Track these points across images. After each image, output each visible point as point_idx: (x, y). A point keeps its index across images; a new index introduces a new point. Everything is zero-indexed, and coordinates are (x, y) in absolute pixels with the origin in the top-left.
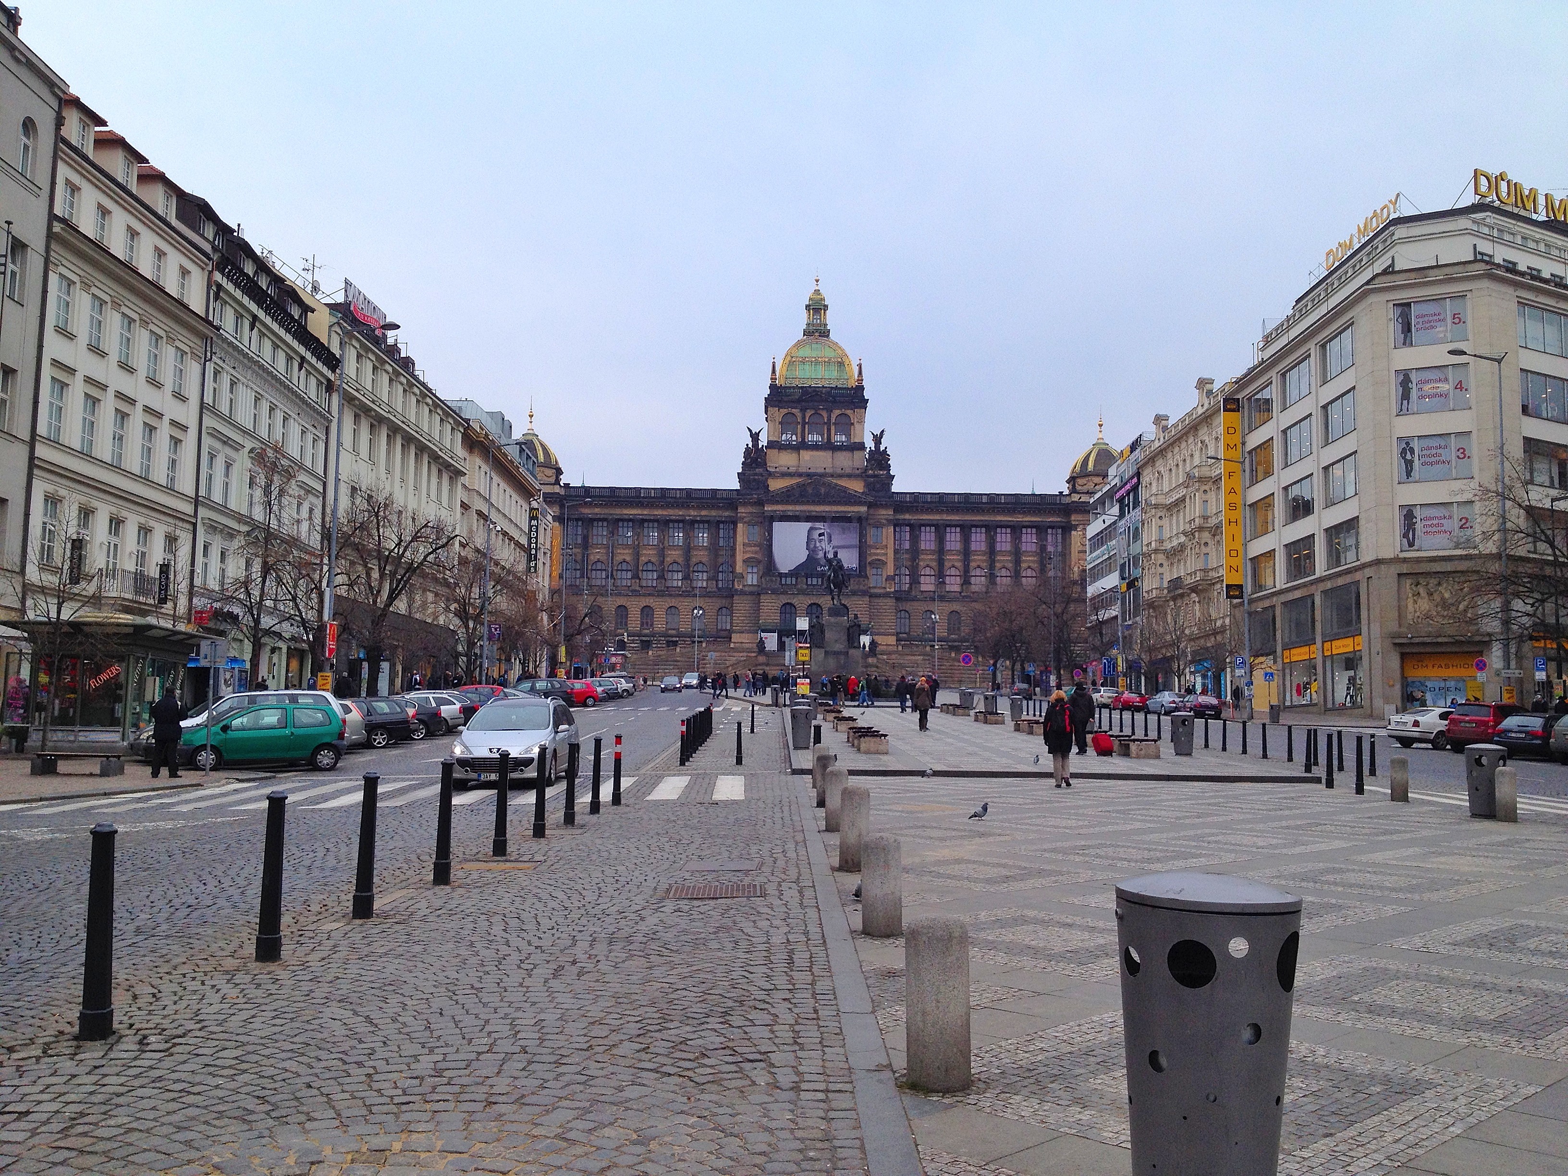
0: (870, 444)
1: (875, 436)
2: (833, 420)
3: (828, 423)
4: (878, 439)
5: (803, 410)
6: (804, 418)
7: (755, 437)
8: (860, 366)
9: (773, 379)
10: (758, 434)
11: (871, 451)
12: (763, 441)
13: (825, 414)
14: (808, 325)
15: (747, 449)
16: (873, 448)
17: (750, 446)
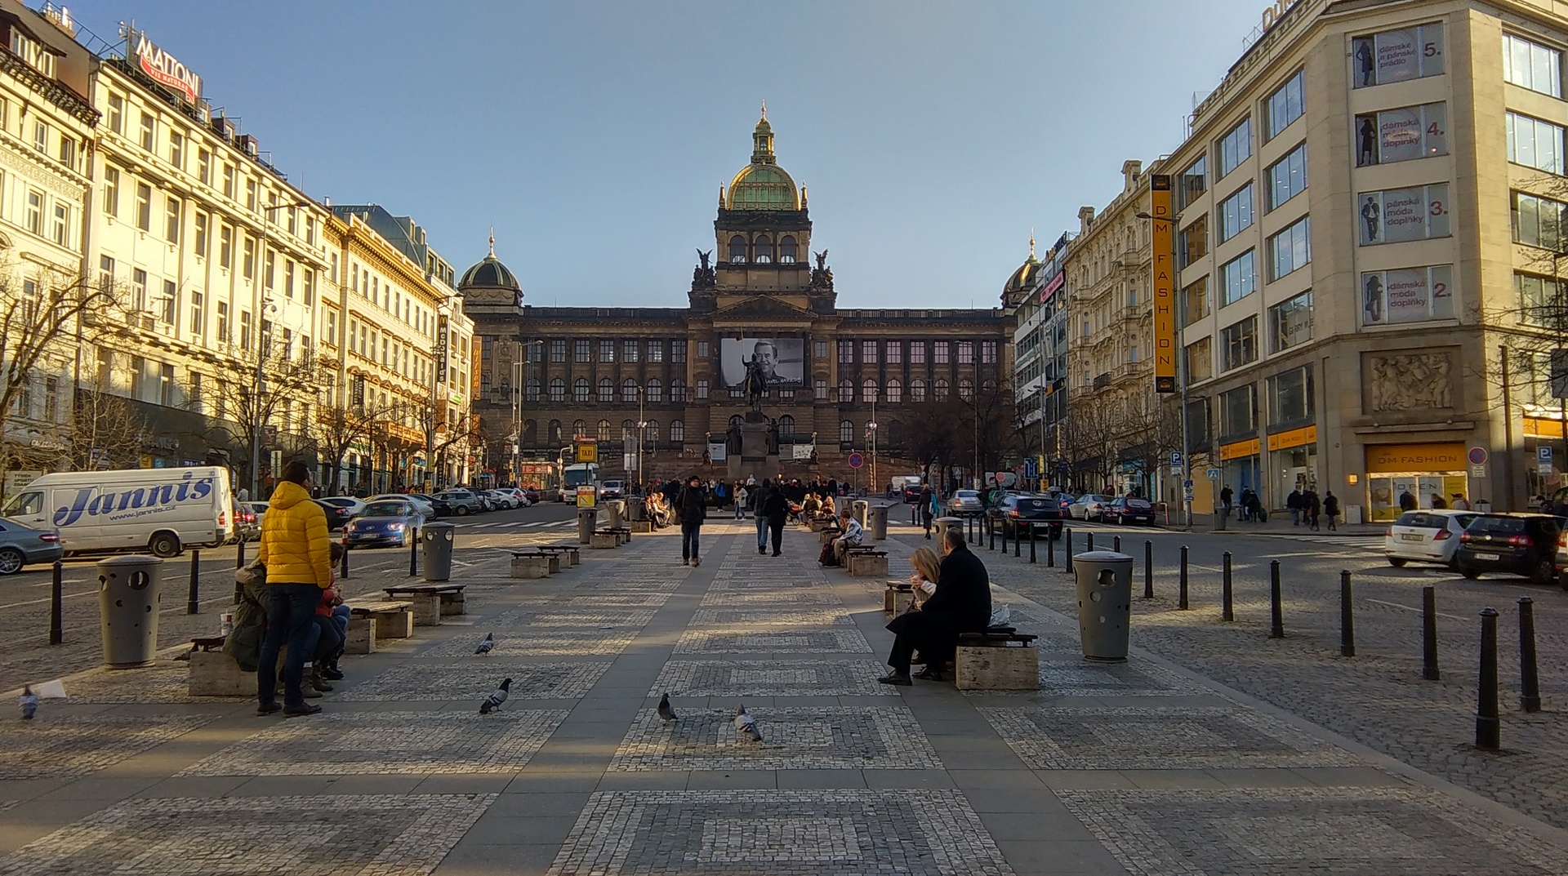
0: (814, 264)
1: (818, 256)
2: (779, 242)
3: (774, 245)
4: (821, 259)
5: (750, 234)
6: (751, 240)
7: (704, 258)
8: (804, 189)
9: (722, 203)
11: (815, 270)
12: (713, 263)
13: (770, 235)
14: (755, 152)
15: (697, 269)
16: (817, 268)
17: (700, 267)
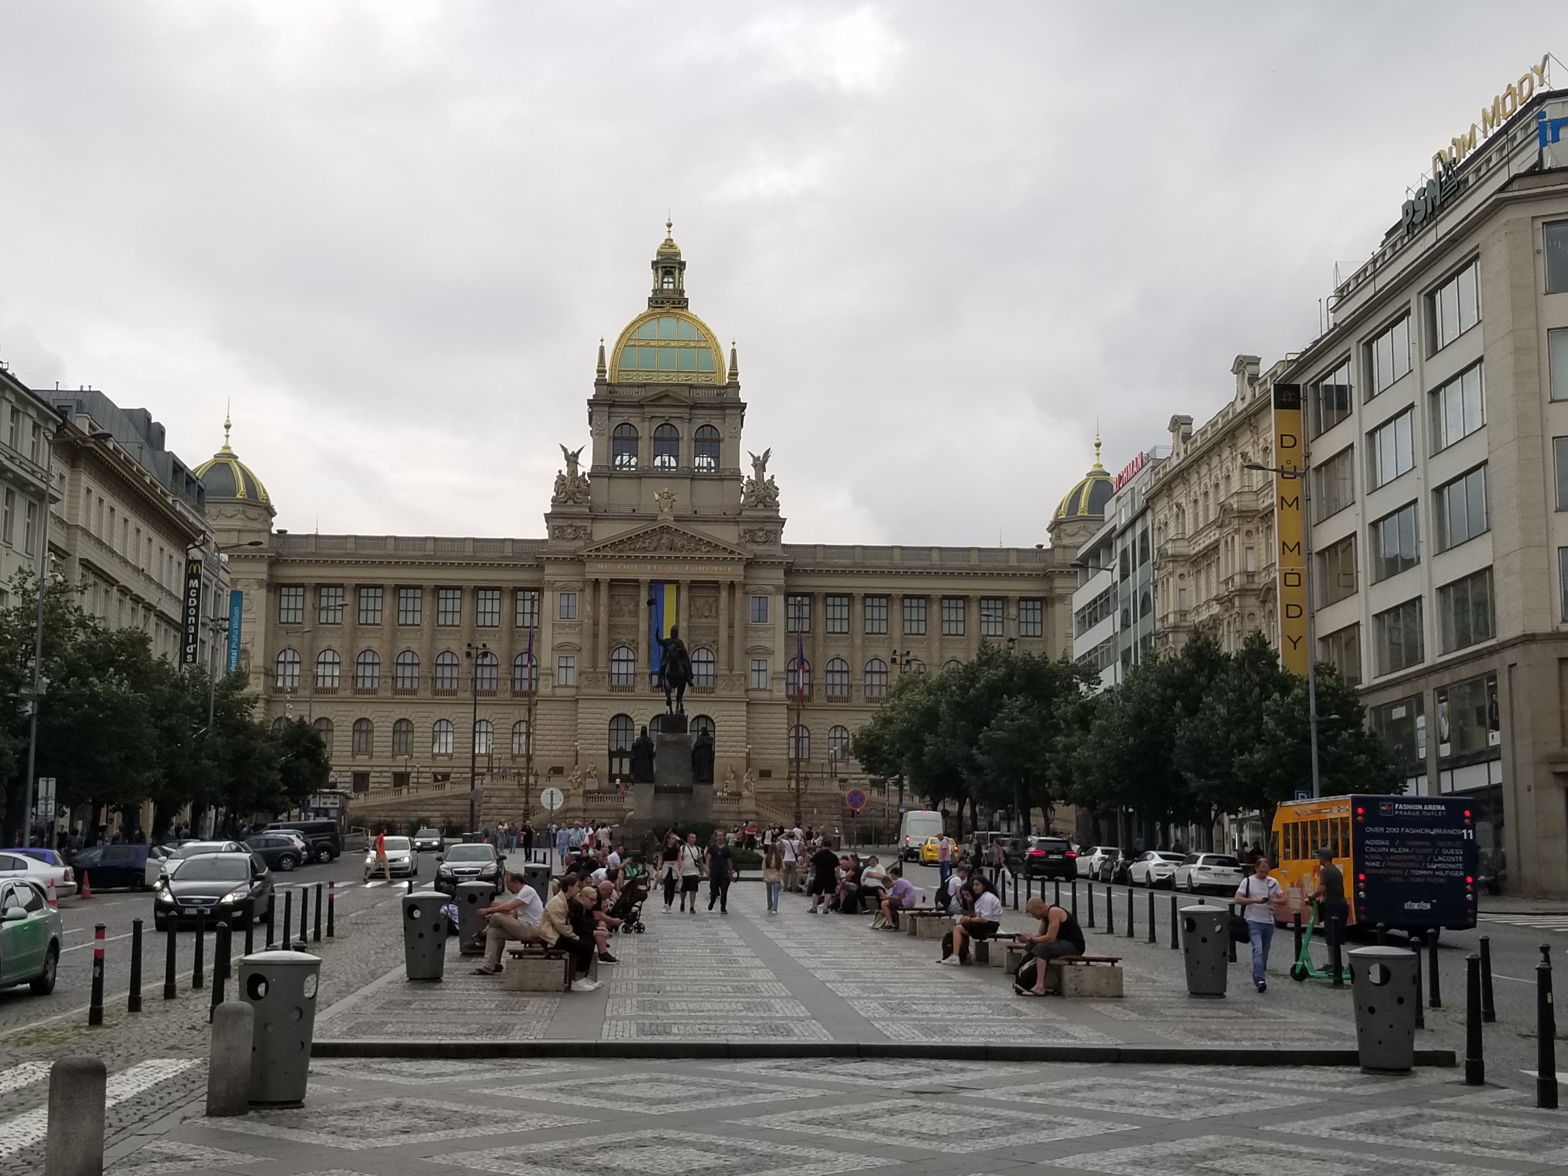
0: (747, 471)
1: (756, 459)
2: (692, 435)
3: (685, 440)
4: (760, 464)
5: (647, 420)
6: (647, 431)
7: (572, 459)
8: (734, 351)
9: (601, 371)
10: (576, 455)
11: (750, 482)
12: (585, 464)
13: (679, 425)
14: (654, 291)
15: (561, 477)
16: (753, 478)
17: (565, 473)
